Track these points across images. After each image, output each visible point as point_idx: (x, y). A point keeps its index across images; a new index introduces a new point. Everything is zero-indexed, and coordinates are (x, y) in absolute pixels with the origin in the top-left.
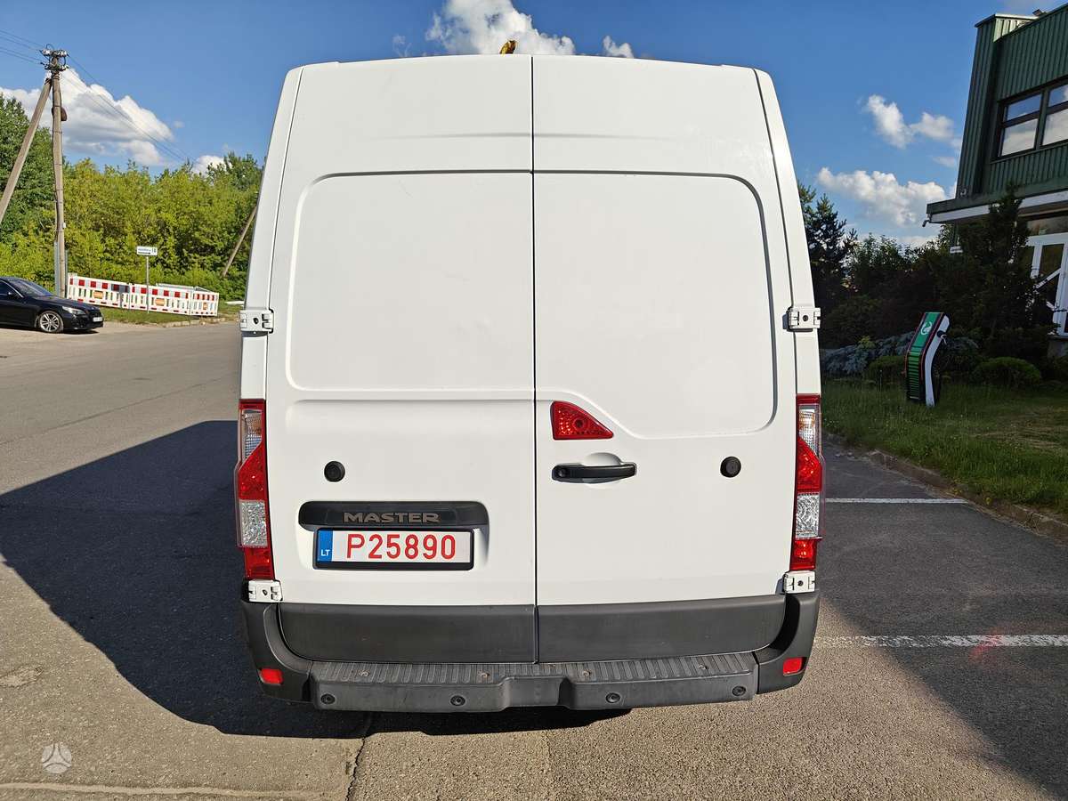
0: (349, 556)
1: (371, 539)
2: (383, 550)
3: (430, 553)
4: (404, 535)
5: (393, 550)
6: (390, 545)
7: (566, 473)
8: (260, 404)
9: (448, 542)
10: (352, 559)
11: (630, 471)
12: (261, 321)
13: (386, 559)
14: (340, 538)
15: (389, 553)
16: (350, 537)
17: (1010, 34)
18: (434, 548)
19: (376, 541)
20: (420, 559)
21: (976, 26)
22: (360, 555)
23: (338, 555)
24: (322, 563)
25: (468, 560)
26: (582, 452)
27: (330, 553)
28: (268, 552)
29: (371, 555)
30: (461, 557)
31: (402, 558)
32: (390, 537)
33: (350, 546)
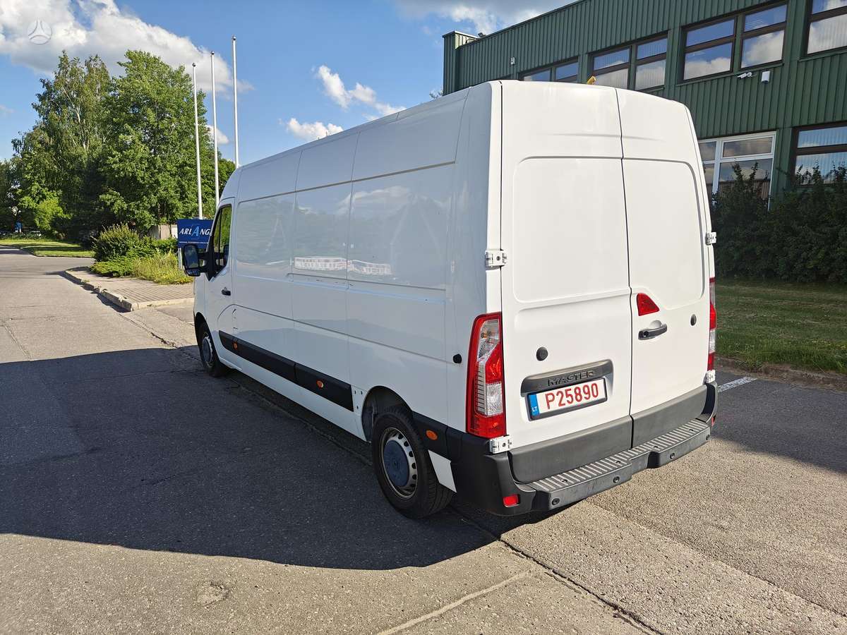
0: (549, 408)
1: (557, 395)
2: (565, 400)
3: (587, 396)
4: (573, 387)
5: (570, 399)
6: (567, 396)
7: (644, 335)
8: (498, 316)
9: (594, 387)
10: (551, 410)
11: (663, 330)
12: (501, 259)
13: (568, 405)
14: (541, 397)
15: (568, 401)
16: (547, 396)
17: (463, 46)
18: (589, 393)
19: (560, 395)
20: (584, 401)
21: (443, 36)
22: (555, 406)
23: (543, 409)
24: (533, 416)
25: (604, 397)
26: (648, 321)
27: (538, 408)
28: (502, 419)
29: (560, 404)
30: (601, 395)
31: (575, 403)
32: (566, 391)
33: (548, 402)
